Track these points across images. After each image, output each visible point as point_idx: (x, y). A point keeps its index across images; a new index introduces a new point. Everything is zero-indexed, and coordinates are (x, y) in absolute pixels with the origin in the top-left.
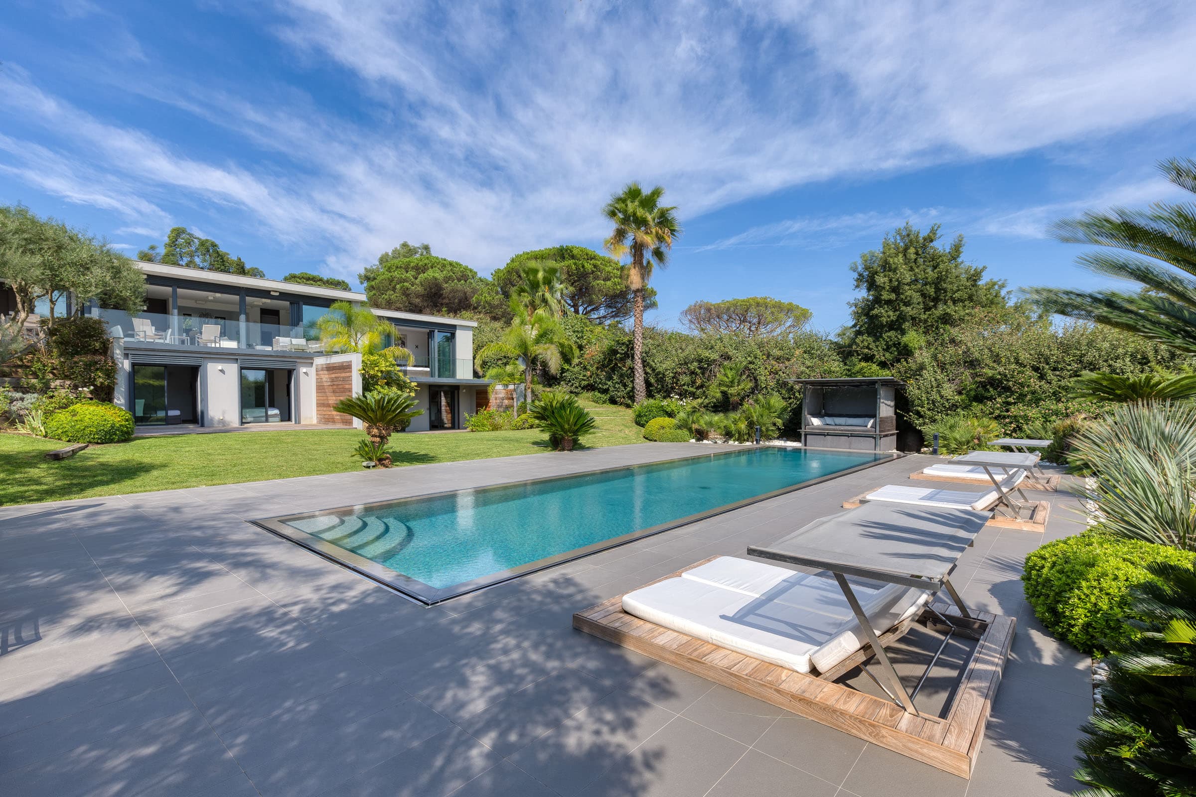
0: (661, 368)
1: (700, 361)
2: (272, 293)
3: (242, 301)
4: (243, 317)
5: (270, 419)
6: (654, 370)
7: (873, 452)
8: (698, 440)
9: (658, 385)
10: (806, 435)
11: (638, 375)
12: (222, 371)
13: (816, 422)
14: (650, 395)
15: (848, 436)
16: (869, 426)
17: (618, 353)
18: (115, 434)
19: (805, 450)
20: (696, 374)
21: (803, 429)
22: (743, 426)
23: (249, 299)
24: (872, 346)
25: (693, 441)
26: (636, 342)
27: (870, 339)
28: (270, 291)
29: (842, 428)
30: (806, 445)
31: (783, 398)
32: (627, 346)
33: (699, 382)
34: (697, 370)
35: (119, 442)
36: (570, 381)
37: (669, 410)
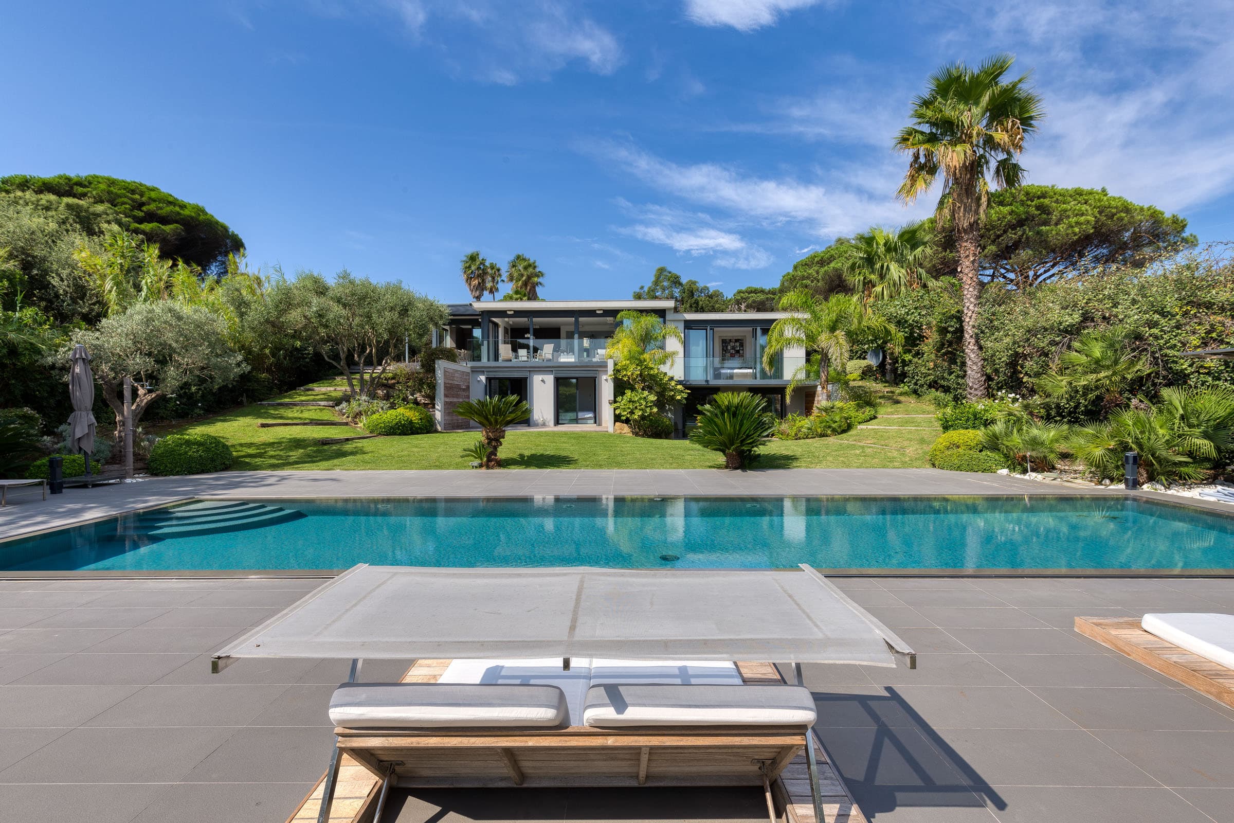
2: (598, 312)
3: (577, 321)
4: (576, 336)
5: (579, 421)
12: (543, 381)
17: (949, 332)
18: (399, 429)
22: (1097, 451)
23: (581, 319)
25: (1005, 471)
28: (595, 311)
35: (400, 434)
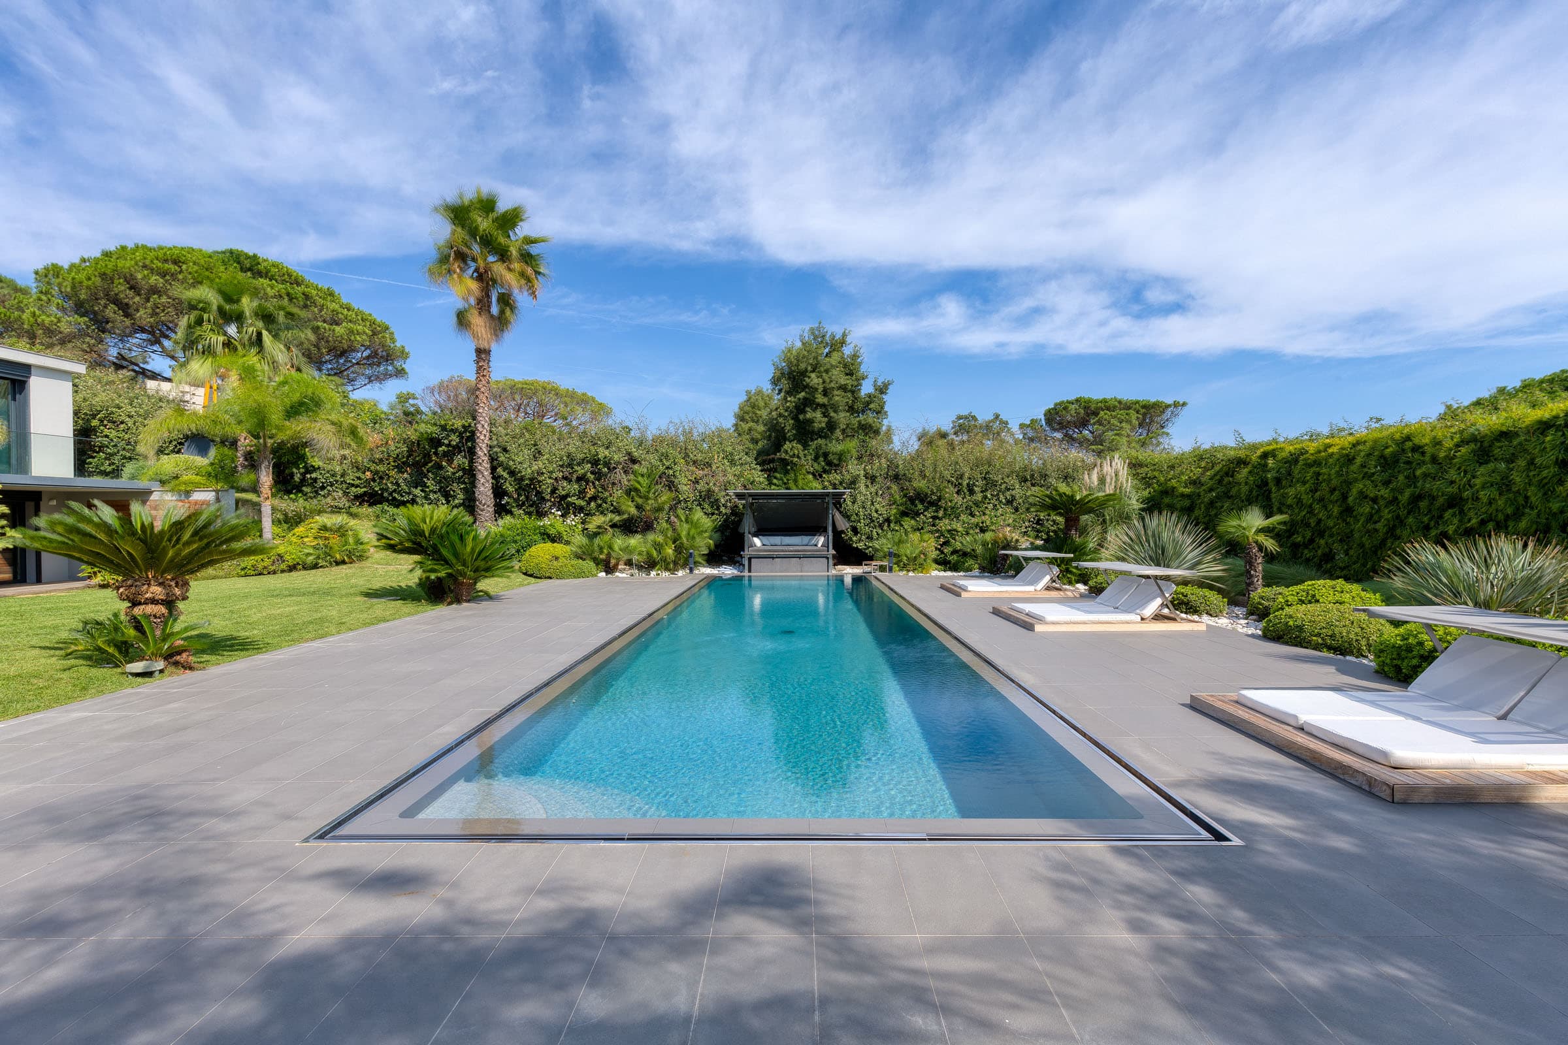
0: (527, 470)
1: (595, 462)
6: (512, 473)
7: (827, 574)
8: (607, 572)
9: (519, 495)
10: (750, 559)
11: (482, 480)
13: (757, 541)
14: (501, 510)
15: (800, 558)
16: (819, 545)
17: (442, 444)
19: (750, 577)
20: (587, 482)
21: (746, 552)
22: (670, 551)
24: (801, 455)
25: (603, 574)
26: (480, 429)
27: (800, 446)
29: (791, 548)
30: (750, 571)
31: (706, 513)
32: (461, 435)
33: (591, 492)
34: (589, 474)
36: (323, 488)
37: (552, 532)
